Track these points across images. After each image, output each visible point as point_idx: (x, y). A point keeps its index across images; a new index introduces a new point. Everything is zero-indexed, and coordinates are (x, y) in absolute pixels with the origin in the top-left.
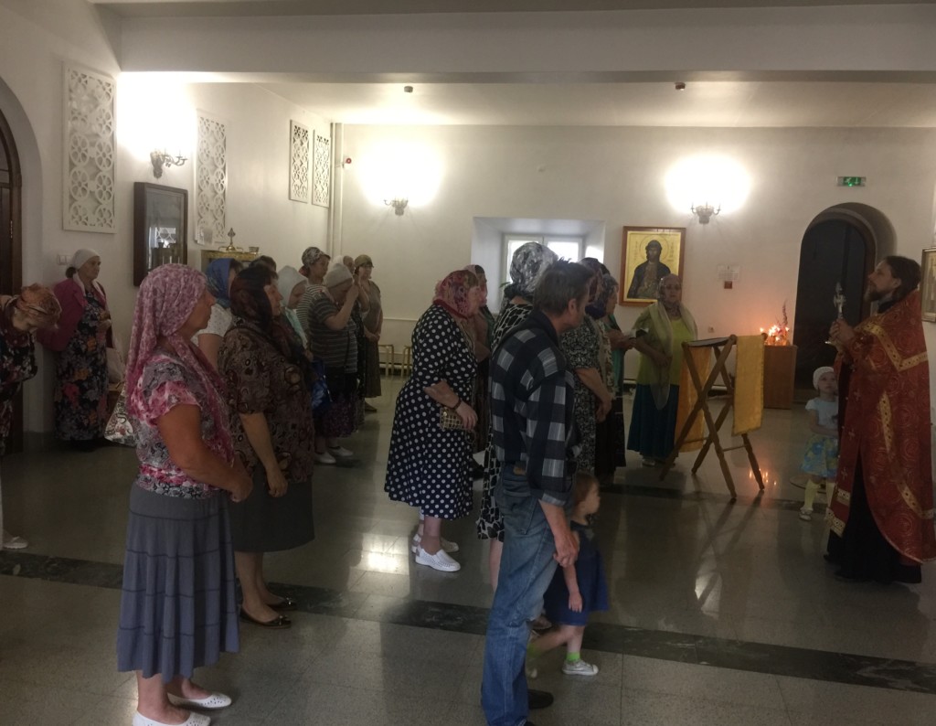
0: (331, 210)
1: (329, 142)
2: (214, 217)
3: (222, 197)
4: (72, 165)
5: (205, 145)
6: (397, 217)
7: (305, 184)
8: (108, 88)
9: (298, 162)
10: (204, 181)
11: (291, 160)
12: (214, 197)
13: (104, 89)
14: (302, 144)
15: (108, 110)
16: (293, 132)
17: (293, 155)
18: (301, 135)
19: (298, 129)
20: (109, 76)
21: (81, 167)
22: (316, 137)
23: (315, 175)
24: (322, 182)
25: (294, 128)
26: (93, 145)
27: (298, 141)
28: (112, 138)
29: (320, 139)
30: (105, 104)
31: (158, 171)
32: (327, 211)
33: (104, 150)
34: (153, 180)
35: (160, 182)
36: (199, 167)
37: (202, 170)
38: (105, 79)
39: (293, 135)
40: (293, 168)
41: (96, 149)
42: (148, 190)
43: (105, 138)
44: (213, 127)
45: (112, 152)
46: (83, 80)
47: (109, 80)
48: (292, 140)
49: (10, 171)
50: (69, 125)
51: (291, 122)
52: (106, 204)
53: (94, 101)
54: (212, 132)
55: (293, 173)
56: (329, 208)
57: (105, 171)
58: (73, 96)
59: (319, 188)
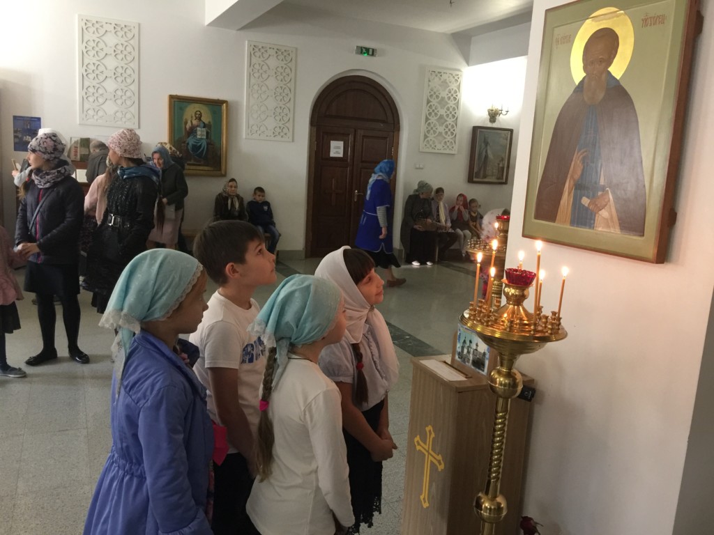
4: (427, 119)
13: (454, 77)
15: (456, 89)
20: (459, 70)
21: (433, 120)
26: (443, 108)
28: (457, 104)
30: (454, 86)
31: (492, 120)
33: (451, 110)
35: (495, 125)
41: (445, 110)
43: (451, 103)
45: (456, 111)
46: (439, 75)
47: (457, 73)
49: (394, 123)
52: (449, 138)
53: (445, 84)
57: (450, 121)
58: (431, 84)
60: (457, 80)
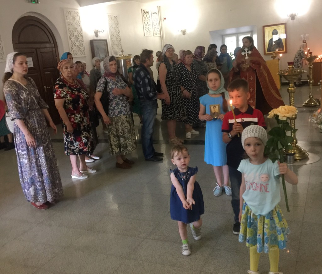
0: (162, 37)
1: (158, 13)
2: (118, 46)
3: (120, 40)
4: (70, 39)
5: (111, 24)
6: (183, 36)
7: (150, 30)
8: (77, 13)
9: (146, 23)
10: (112, 36)
11: (143, 23)
12: (117, 40)
13: (76, 14)
14: (147, 16)
15: (78, 20)
16: (143, 13)
17: (144, 20)
18: (146, 13)
19: (144, 11)
20: (77, 9)
21: (73, 39)
22: (152, 13)
23: (153, 26)
24: (157, 28)
25: (143, 11)
26: (75, 31)
27: (145, 16)
28: (81, 28)
29: (154, 13)
30: (77, 18)
31: (97, 36)
32: (160, 37)
33: (79, 32)
34: (96, 38)
35: (98, 38)
36: (110, 32)
37: (111, 32)
38: (76, 11)
39: (143, 14)
40: (144, 25)
41: (77, 32)
42: (94, 42)
43: (79, 29)
44: (113, 18)
45: (81, 33)
46: (70, 13)
47: (77, 11)
48: (143, 16)
49: (54, 43)
50: (68, 27)
51: (141, 9)
52: (82, 48)
53: (74, 18)
54: (113, 19)
55: (145, 27)
56: (161, 37)
57: (80, 38)
58: (68, 18)
59: (156, 30)
60: (78, 15)
